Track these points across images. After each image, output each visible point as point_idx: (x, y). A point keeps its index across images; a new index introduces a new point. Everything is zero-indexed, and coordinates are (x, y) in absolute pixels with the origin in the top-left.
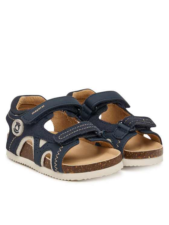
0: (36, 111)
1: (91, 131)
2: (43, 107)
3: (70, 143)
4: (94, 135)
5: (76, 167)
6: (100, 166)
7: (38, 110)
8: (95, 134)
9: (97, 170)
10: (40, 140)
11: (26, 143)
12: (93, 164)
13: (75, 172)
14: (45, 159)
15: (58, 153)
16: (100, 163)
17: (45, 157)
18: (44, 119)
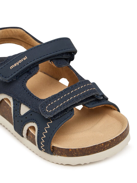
0: (15, 65)
1: (89, 96)
2: (25, 59)
3: (61, 117)
4: (93, 99)
5: (70, 150)
6: (101, 148)
7: (18, 64)
8: (95, 98)
9: (98, 152)
10: (21, 105)
11: (4, 100)
12: (93, 146)
13: (68, 156)
14: (28, 130)
15: (46, 131)
16: (103, 144)
17: (28, 129)
18: (26, 75)
